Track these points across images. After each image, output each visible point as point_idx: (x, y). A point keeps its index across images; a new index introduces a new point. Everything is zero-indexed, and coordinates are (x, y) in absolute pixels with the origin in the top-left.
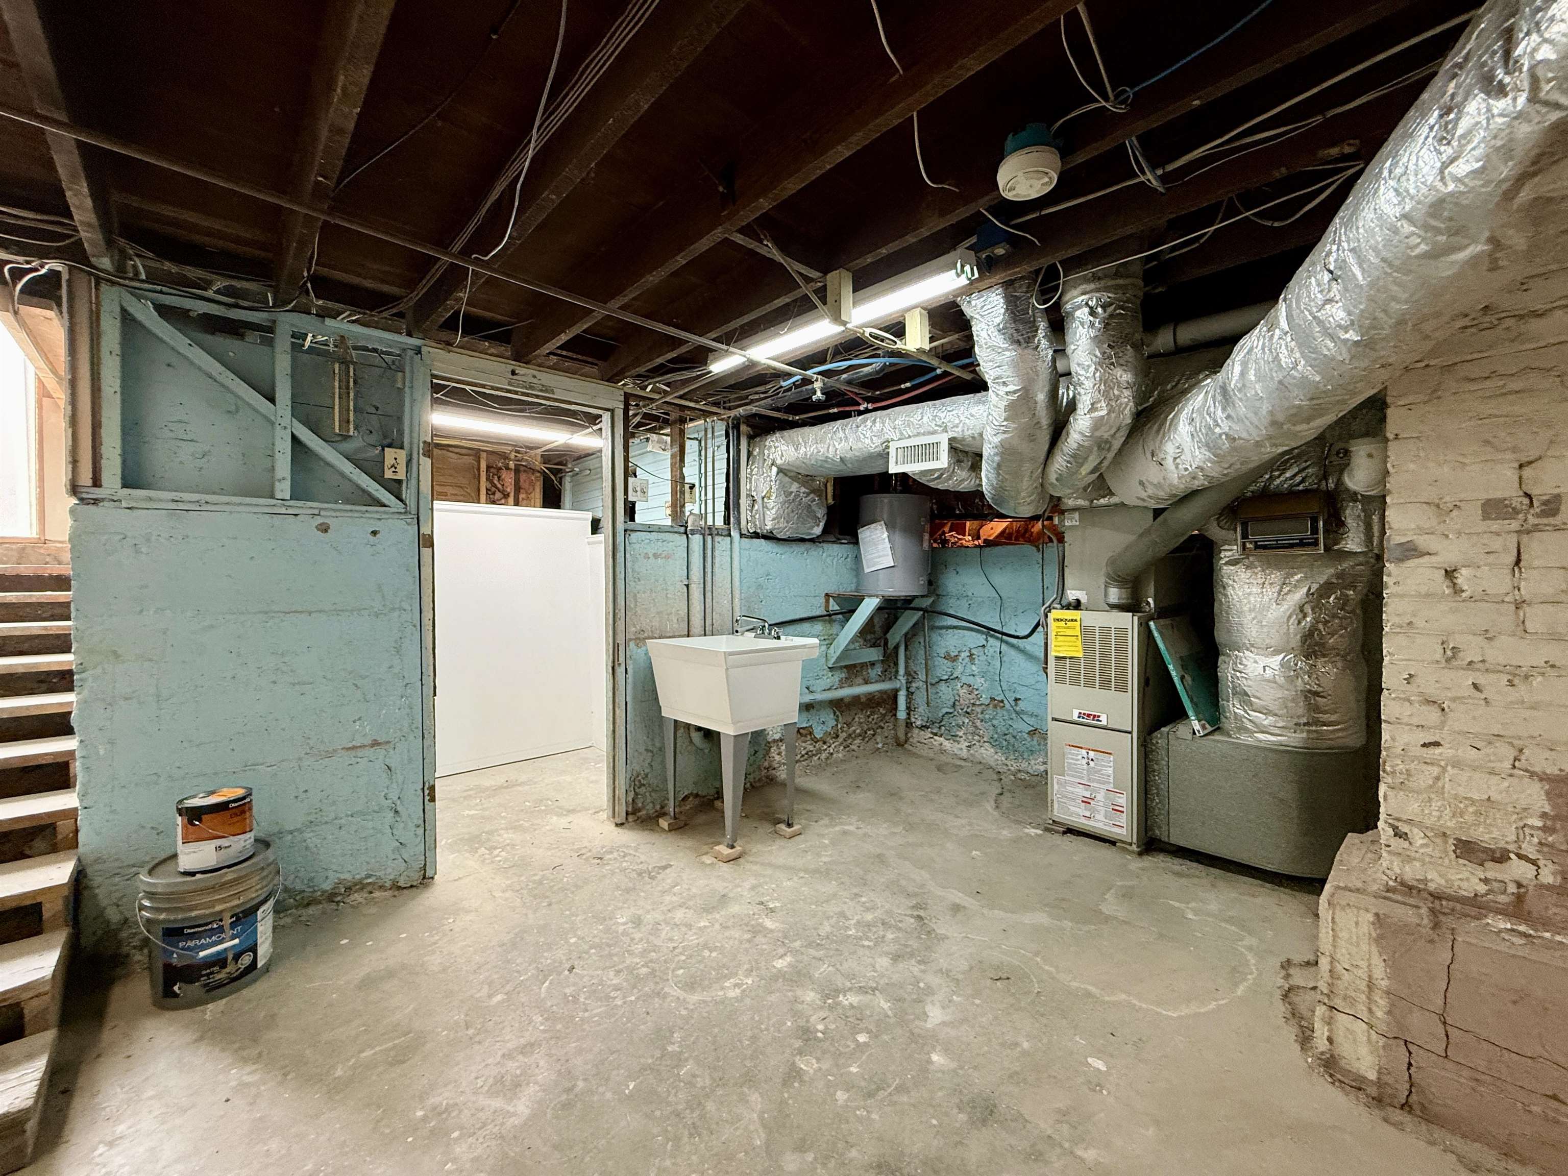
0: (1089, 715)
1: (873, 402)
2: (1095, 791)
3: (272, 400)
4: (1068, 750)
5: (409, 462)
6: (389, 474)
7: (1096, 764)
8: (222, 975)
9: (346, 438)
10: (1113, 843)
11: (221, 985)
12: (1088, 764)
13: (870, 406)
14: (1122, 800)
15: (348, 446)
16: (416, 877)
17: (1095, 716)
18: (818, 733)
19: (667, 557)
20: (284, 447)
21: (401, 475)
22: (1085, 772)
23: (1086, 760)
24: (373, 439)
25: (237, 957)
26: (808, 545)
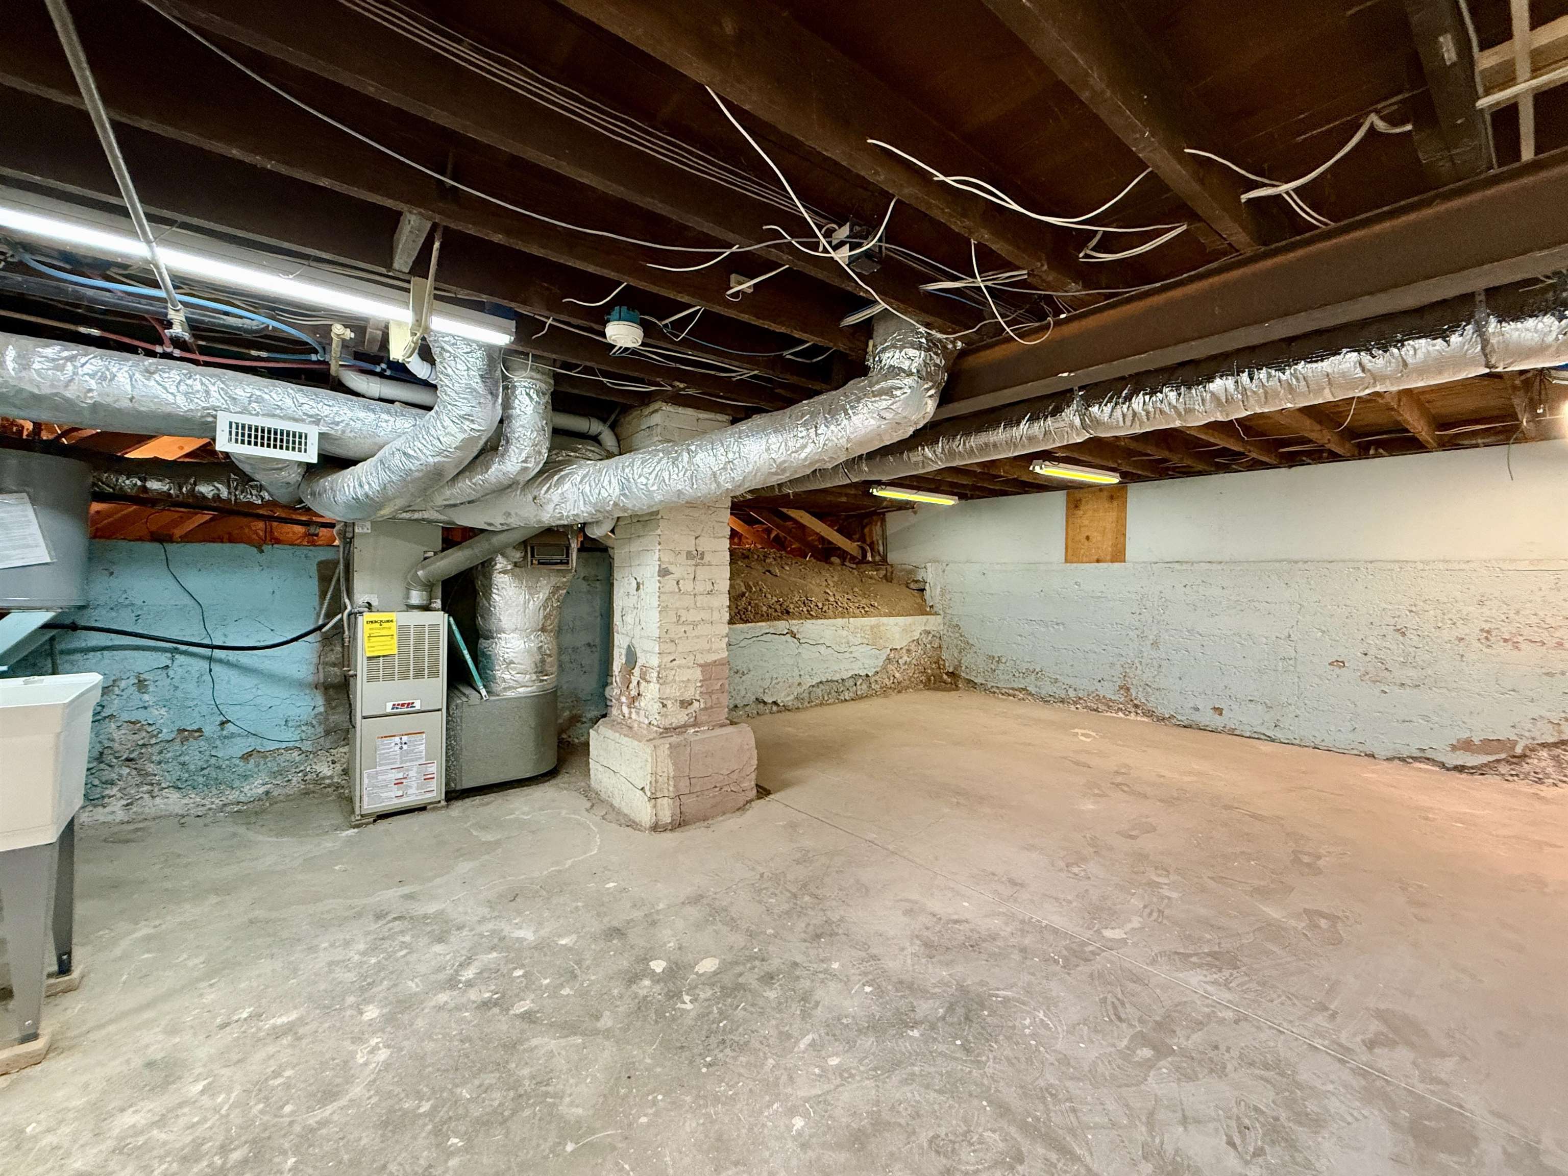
0: (403, 705)
1: (182, 349)
2: (408, 770)
4: (379, 742)
7: (409, 746)
10: (422, 809)
12: (401, 748)
13: (177, 353)
14: (433, 769)
17: (409, 704)
22: (398, 757)
23: (400, 745)
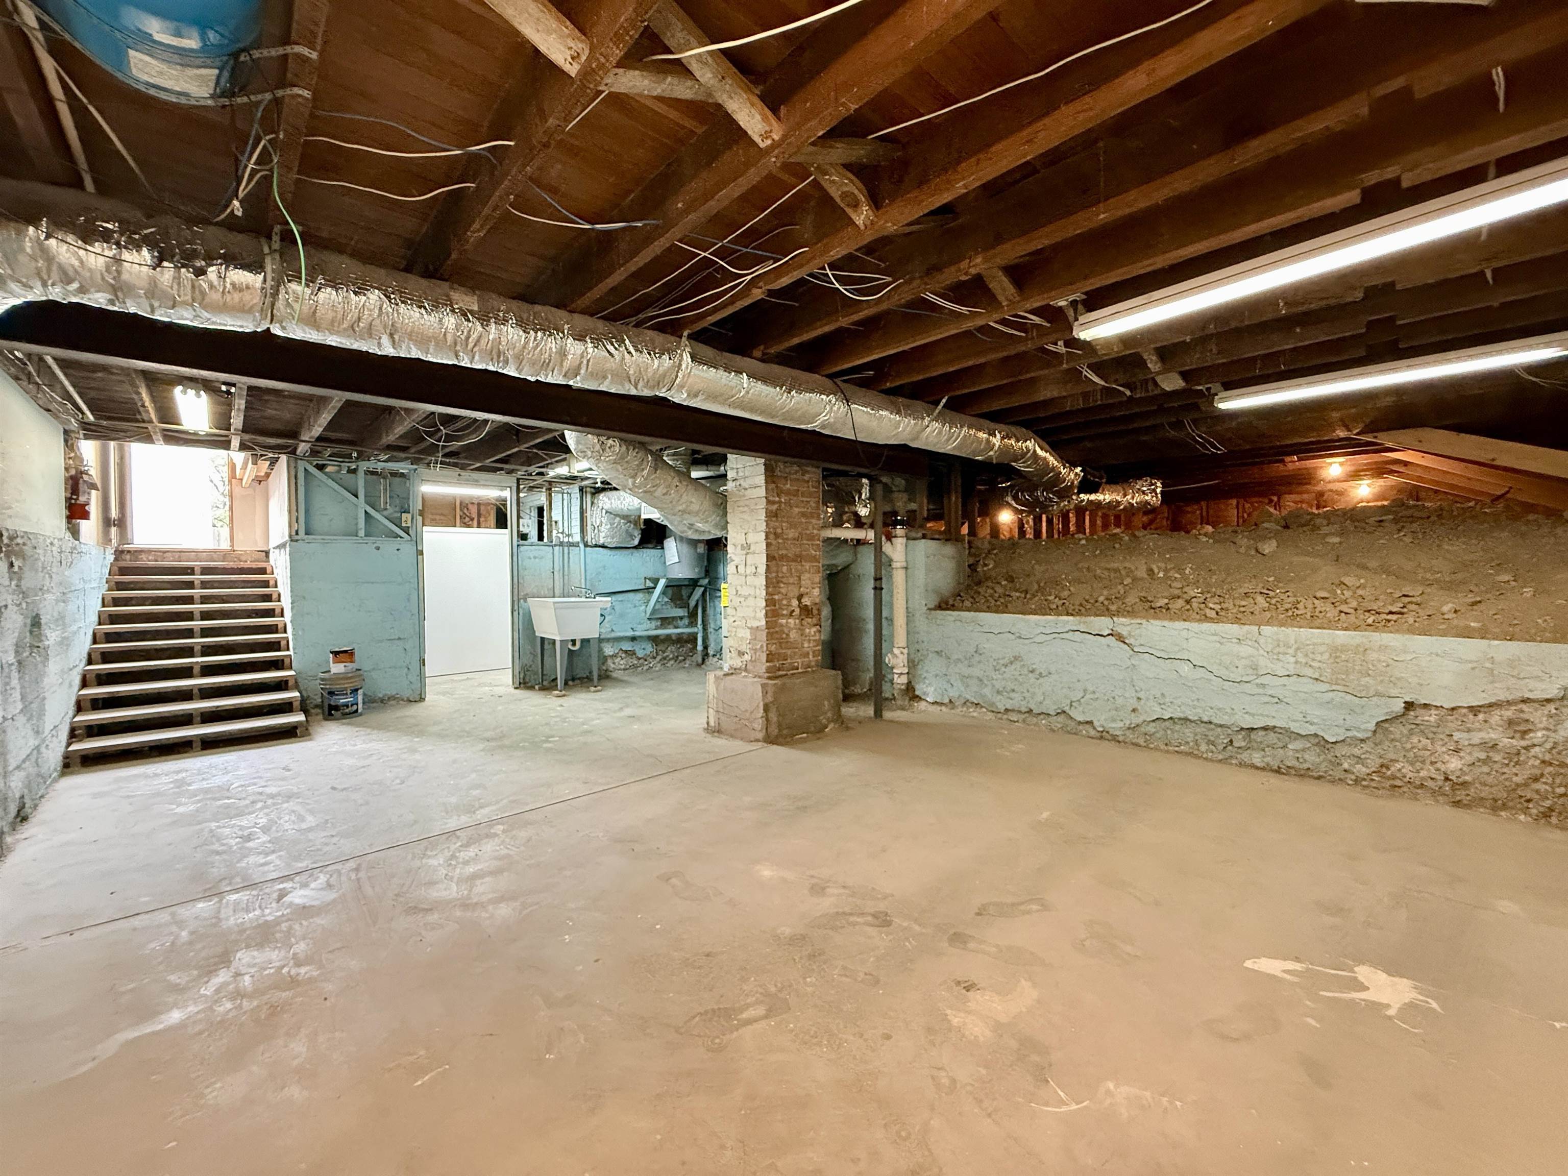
3: (356, 496)
5: (412, 519)
6: (404, 525)
8: (347, 711)
9: (386, 509)
11: (347, 714)
15: (385, 513)
16: (418, 698)
18: (640, 654)
19: (542, 558)
20: (363, 515)
21: (409, 524)
24: (397, 509)
25: (352, 705)
26: (631, 550)
